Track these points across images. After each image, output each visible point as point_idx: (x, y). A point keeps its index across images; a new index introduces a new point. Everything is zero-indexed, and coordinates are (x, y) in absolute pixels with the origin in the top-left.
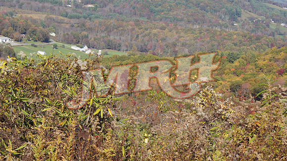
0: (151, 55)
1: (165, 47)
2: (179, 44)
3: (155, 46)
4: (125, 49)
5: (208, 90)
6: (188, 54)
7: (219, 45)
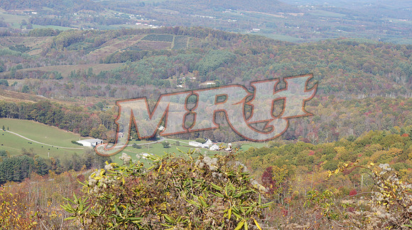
0: (302, 142)
1: (321, 130)
2: (340, 124)
3: (307, 130)
5: (391, 182)
6: (354, 136)
7: (396, 118)
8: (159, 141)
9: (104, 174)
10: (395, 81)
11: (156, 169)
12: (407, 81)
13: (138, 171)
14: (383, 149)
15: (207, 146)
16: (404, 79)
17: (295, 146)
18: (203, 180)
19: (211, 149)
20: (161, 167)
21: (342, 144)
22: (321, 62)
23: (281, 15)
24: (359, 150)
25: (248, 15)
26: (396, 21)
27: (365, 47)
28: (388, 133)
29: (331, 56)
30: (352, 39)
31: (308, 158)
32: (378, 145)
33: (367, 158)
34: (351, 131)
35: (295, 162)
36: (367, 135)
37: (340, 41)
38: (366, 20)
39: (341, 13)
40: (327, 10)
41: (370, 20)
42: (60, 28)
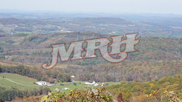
0: (135, 82)
1: (143, 76)
2: (152, 73)
3: (137, 76)
4: (119, 80)
5: (174, 99)
6: (158, 79)
7: (176, 71)
8: (72, 82)
9: (48, 97)
10: (175, 54)
11: (71, 95)
12: (181, 54)
13: (63, 96)
14: (171, 84)
15: (93, 84)
16: (179, 53)
17: (132, 84)
18: (91, 99)
19: (95, 85)
20: (73, 94)
21: (152, 82)
22: (143, 46)
23: (125, 26)
24: (160, 85)
25: (110, 26)
26: (176, 28)
27: (162, 39)
28: (173, 77)
29: (147, 44)
30: (156, 36)
31: (138, 89)
32: (168, 83)
33: (164, 88)
34: (156, 76)
35: (132, 90)
36: (163, 78)
37: (151, 37)
38: (162, 28)
39: (151, 24)
40: (145, 23)
41: (164, 28)
42: (28, 33)
